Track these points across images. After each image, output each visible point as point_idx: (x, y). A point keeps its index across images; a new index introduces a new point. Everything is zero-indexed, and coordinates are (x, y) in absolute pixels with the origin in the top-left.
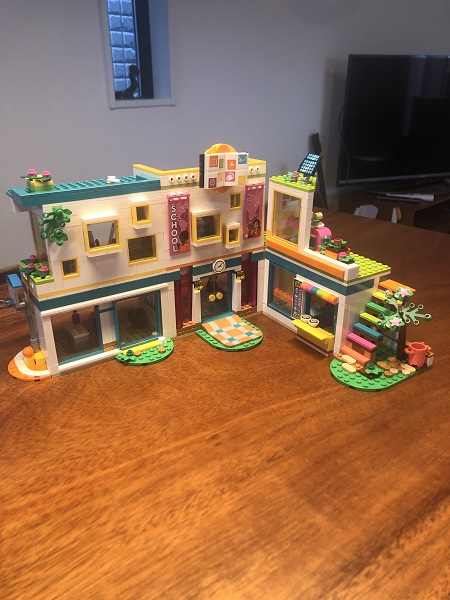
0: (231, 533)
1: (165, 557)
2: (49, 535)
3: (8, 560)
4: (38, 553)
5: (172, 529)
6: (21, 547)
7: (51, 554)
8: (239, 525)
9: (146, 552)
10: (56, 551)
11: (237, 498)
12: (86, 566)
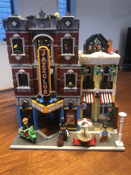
0: (103, 165)
1: (82, 170)
2: (46, 159)
3: (35, 165)
4: (43, 164)
5: (84, 161)
6: (38, 161)
7: (47, 165)
8: (105, 163)
9: (76, 167)
10: (48, 164)
11: (103, 154)
12: (58, 169)
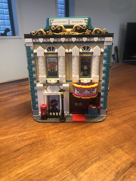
0: (117, 138)
1: (98, 142)
2: (63, 135)
3: (52, 140)
4: (61, 139)
5: (99, 136)
6: (55, 137)
7: (64, 139)
8: (119, 136)
9: (92, 140)
10: (65, 138)
11: (116, 130)
12: (75, 142)
